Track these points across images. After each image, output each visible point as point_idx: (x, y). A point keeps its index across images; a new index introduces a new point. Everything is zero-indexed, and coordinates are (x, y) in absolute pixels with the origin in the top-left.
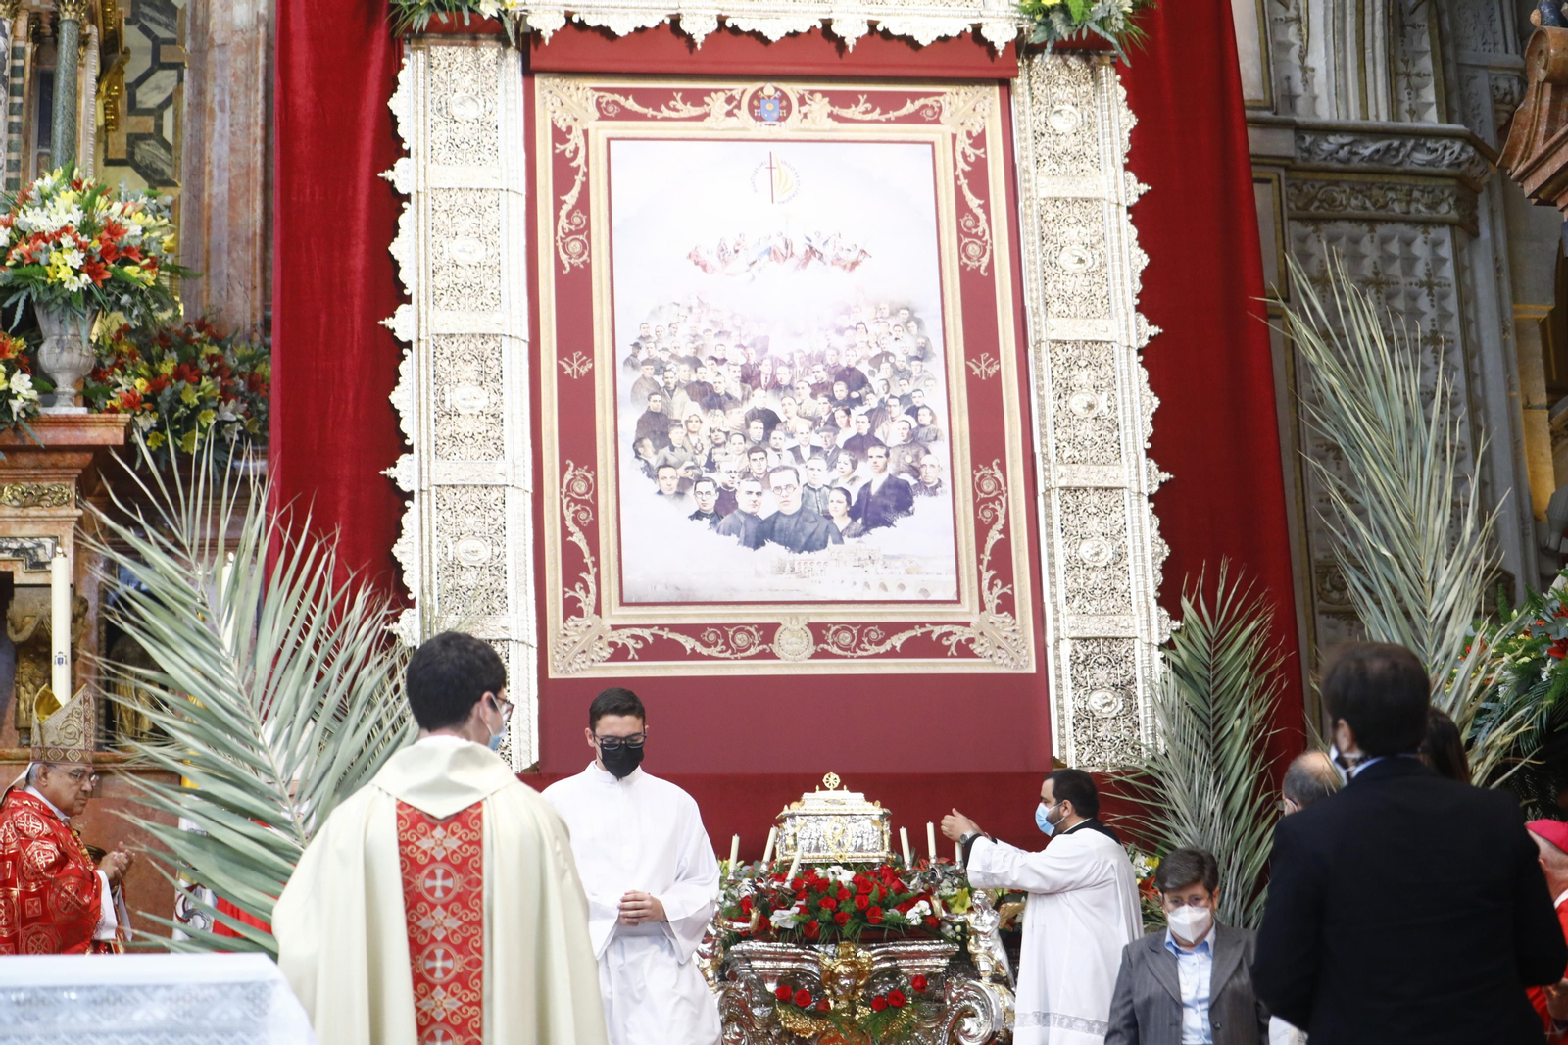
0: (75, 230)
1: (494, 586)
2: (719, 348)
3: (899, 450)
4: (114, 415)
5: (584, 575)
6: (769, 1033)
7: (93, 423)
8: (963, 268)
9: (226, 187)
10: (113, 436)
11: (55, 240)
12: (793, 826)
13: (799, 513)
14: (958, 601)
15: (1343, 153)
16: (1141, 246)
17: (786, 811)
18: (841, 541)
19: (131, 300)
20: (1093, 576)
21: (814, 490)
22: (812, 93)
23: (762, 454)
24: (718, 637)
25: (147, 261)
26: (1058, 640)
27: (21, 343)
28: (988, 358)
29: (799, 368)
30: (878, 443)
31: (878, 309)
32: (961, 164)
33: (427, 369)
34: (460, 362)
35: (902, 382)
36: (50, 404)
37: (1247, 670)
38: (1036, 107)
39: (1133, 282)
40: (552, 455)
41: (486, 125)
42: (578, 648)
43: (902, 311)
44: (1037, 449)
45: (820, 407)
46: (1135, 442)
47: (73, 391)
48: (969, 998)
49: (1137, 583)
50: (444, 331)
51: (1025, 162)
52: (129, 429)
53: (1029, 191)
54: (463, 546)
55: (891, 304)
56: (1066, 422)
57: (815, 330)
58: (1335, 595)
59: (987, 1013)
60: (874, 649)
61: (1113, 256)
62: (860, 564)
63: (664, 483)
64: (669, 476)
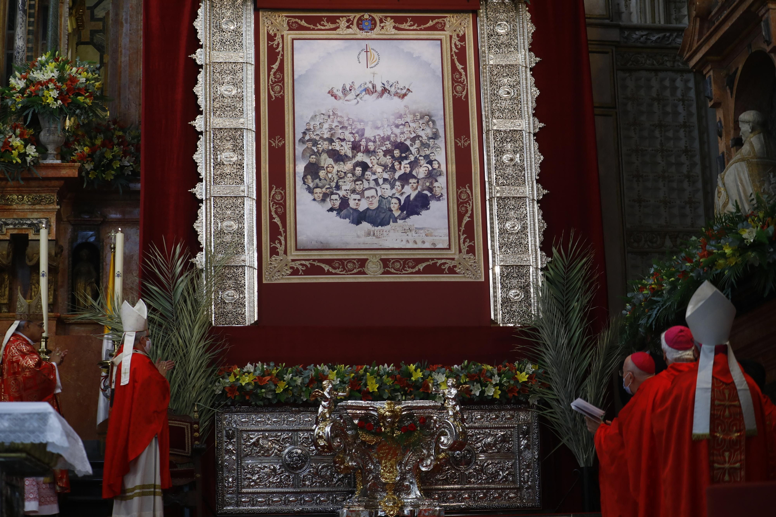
0: (55, 80)
1: (239, 242)
2: (342, 134)
3: (423, 180)
4: (73, 164)
5: (279, 237)
6: (355, 443)
7: (64, 168)
8: (454, 97)
9: (128, 58)
10: (73, 173)
11: (45, 84)
13: (377, 209)
14: (449, 249)
15: (643, 39)
16: (536, 86)
18: (397, 222)
19: (80, 112)
20: (511, 237)
21: (384, 198)
22: (386, 17)
23: (361, 182)
24: (340, 265)
25: (88, 94)
26: (494, 266)
27: (31, 131)
28: (465, 138)
30: (414, 177)
31: (415, 116)
32: (454, 49)
33: (210, 144)
34: (225, 141)
35: (425, 149)
36: (45, 159)
37: (580, 281)
38: (489, 23)
39: (532, 103)
40: (266, 183)
41: (237, 33)
42: (276, 270)
43: (426, 117)
44: (486, 179)
45: (388, 160)
46: (531, 176)
47: (55, 152)
48: (444, 427)
49: (531, 240)
50: (218, 127)
51: (483, 48)
52: (80, 170)
53: (485, 61)
54: (225, 223)
55: (421, 113)
56: (500, 167)
57: (386, 126)
58: (635, 245)
59: (451, 434)
60: (410, 270)
61: (523, 91)
62: (405, 232)
63: (316, 195)
64: (318, 192)
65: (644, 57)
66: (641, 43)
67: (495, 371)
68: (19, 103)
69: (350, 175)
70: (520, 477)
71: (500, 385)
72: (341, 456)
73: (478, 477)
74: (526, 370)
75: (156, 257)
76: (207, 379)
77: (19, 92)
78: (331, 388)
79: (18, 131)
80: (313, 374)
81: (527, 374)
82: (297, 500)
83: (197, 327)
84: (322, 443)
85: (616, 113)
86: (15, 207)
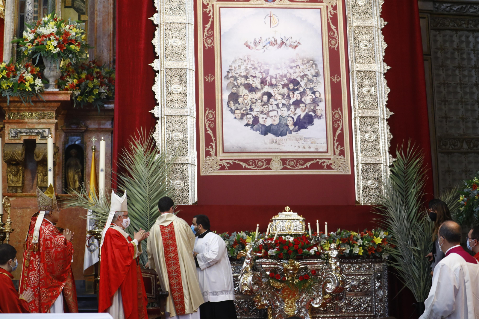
0: (55, 34)
1: (184, 147)
2: (254, 73)
3: (309, 105)
4: (67, 91)
5: (212, 144)
6: (267, 287)
7: (61, 94)
8: (330, 48)
9: (102, 18)
10: (67, 98)
11: (48, 37)
12: (276, 223)
13: (278, 124)
14: (327, 152)
15: (448, 9)
16: (385, 41)
17: (273, 218)
18: (291, 133)
19: (72, 56)
20: (369, 144)
21: (283, 117)
23: (267, 106)
24: (253, 163)
25: (77, 44)
26: (358, 164)
27: (38, 69)
28: (337, 76)
29: (279, 79)
30: (303, 103)
31: (303, 61)
32: (329, 15)
33: (164, 79)
34: (174, 77)
35: (310, 84)
36: (47, 87)
37: (416, 174)
39: (382, 52)
40: (202, 106)
41: (182, 3)
42: (210, 166)
43: (311, 61)
44: (352, 105)
45: (285, 91)
46: (382, 103)
47: (54, 83)
48: (329, 277)
49: (382, 146)
50: (169, 67)
51: (349, 15)
52: (72, 95)
53: (350, 24)
54: (174, 134)
55: (307, 59)
56: (361, 96)
57: (284, 67)
58: (444, 147)
59: (334, 282)
60: (301, 167)
61: (376, 44)
62: (297, 140)
63: (236, 115)
64: (238, 113)
65: (448, 21)
66: (447, 11)
67: (359, 236)
68: (30, 50)
69: (259, 101)
70: (376, 308)
71: (363, 246)
72: (258, 297)
73: (347, 308)
74: (380, 236)
77: (30, 42)
78: (252, 251)
79: (29, 69)
80: (236, 238)
81: (381, 238)
84: (246, 288)
85: (431, 58)
86: (26, 120)
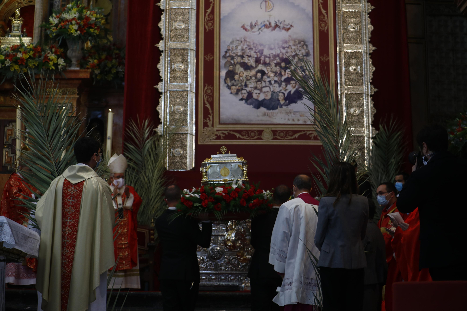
0: (76, 19)
1: (184, 119)
2: (249, 53)
4: (87, 70)
5: (209, 116)
7: (81, 72)
8: (320, 30)
10: (87, 76)
11: (70, 21)
13: (270, 99)
16: (371, 24)
18: (282, 107)
20: (354, 118)
21: (275, 93)
23: (260, 83)
24: (246, 133)
25: (96, 27)
27: (62, 50)
28: (326, 56)
29: (272, 58)
30: (293, 80)
31: (295, 42)
32: (320, 0)
33: (168, 58)
34: (177, 57)
35: (301, 63)
36: (70, 66)
39: (368, 34)
40: (201, 82)
42: (207, 136)
43: (302, 42)
44: (339, 82)
45: (277, 69)
46: (367, 80)
47: (77, 63)
49: (366, 120)
50: (173, 48)
51: (339, 0)
52: (92, 73)
53: (339, 8)
54: (176, 107)
55: (299, 40)
56: (348, 74)
57: (277, 48)
60: (290, 138)
61: (363, 27)
62: (287, 113)
63: (232, 91)
64: (234, 88)
65: (443, 7)
68: (54, 33)
69: (253, 78)
72: (242, 252)
75: (133, 127)
76: (162, 203)
77: (54, 26)
79: (54, 50)
82: (217, 278)
83: (156, 171)
84: (229, 244)
85: (425, 42)
